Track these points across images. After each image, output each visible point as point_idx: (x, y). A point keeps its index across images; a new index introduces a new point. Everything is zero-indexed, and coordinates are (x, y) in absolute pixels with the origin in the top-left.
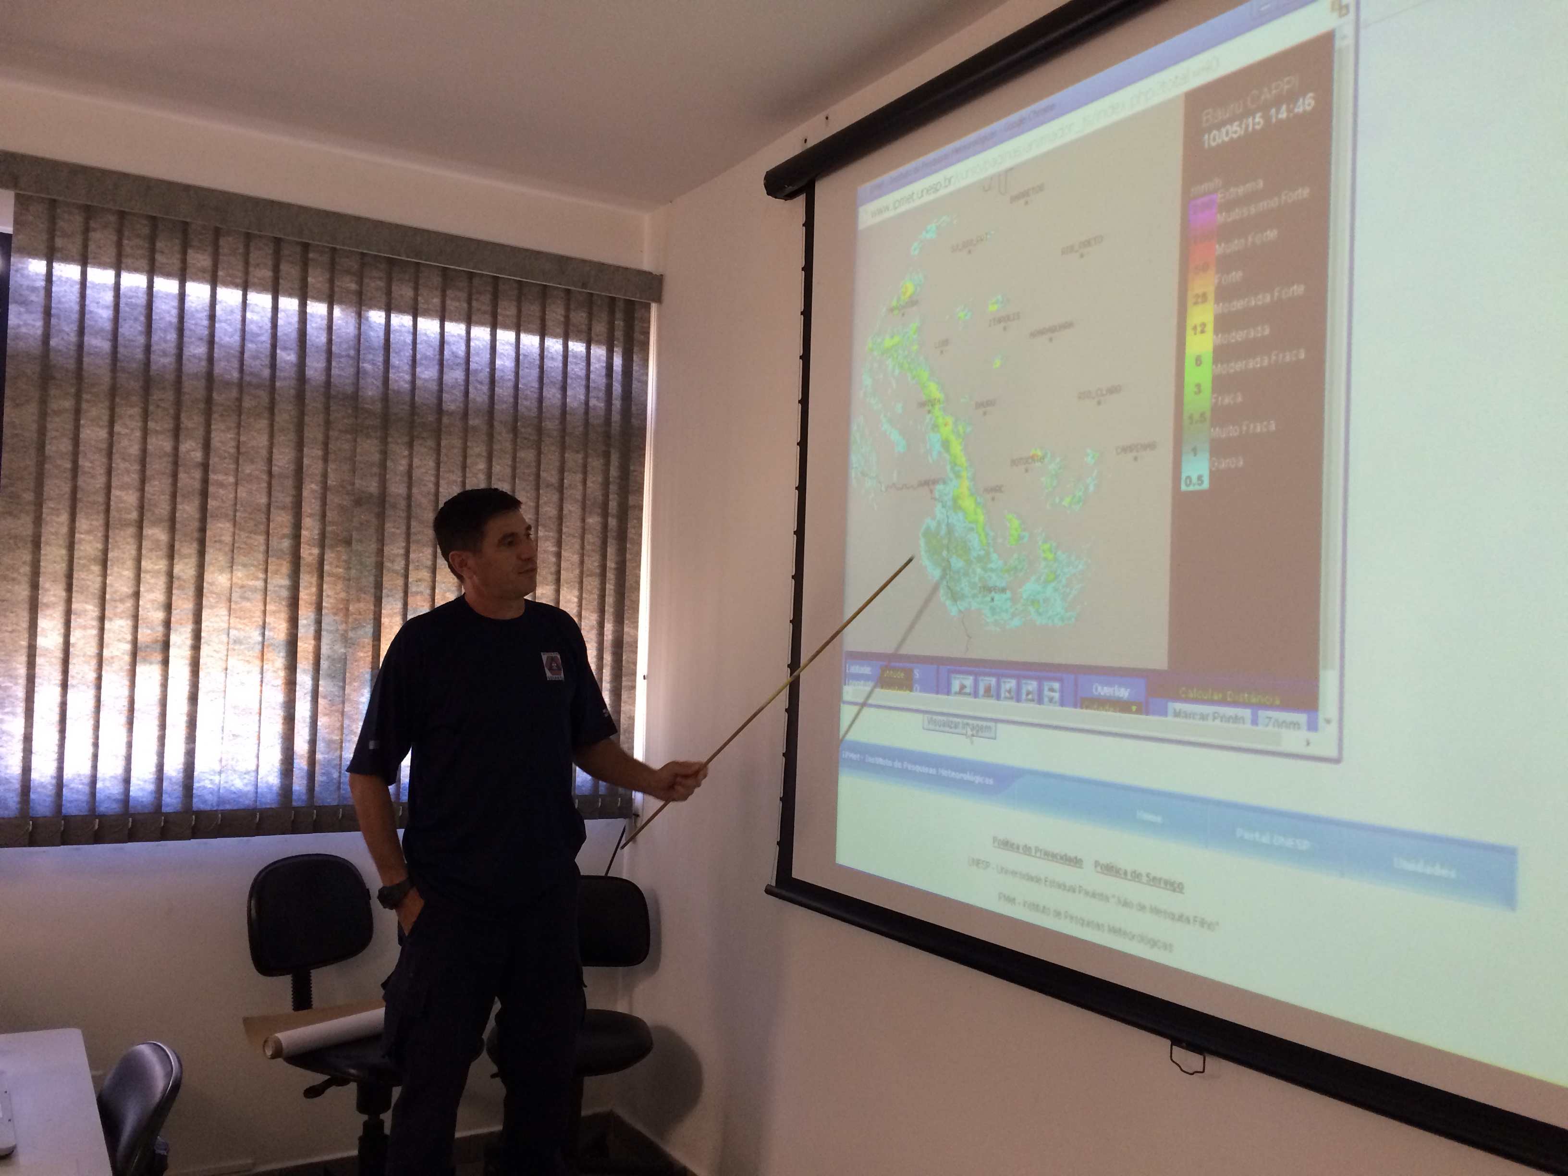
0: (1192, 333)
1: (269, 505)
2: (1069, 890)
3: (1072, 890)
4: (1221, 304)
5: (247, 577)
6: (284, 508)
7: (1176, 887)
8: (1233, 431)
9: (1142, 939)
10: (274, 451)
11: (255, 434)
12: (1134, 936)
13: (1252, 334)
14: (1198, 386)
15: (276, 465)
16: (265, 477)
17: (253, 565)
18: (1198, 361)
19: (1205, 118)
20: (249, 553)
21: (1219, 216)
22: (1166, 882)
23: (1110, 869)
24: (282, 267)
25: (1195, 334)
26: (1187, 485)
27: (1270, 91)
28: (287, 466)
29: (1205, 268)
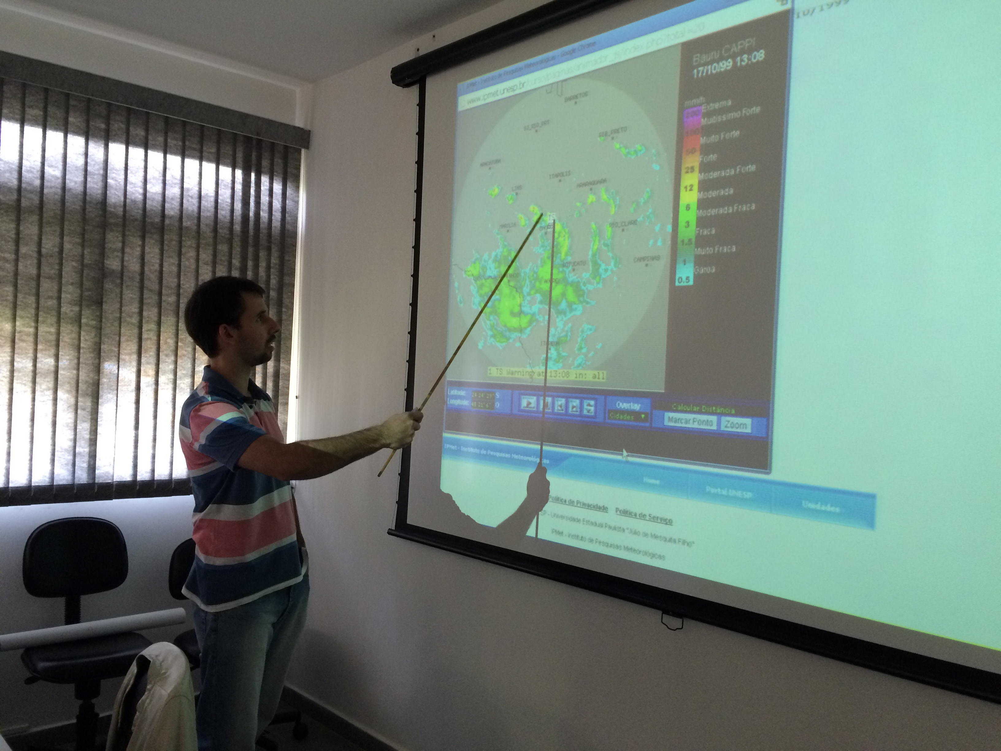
0: (684, 190)
1: (39, 276)
2: (599, 526)
3: (601, 526)
4: (703, 174)
5: (24, 325)
6: (49, 278)
7: (668, 522)
8: (709, 251)
9: (646, 553)
10: (43, 237)
11: (29, 226)
12: (640, 552)
13: (722, 193)
14: (688, 223)
15: (43, 247)
16: (35, 255)
17: (28, 317)
18: (688, 207)
19: (695, 59)
20: (25, 309)
21: (702, 120)
22: (661, 519)
23: (625, 513)
24: (49, 109)
25: (686, 191)
26: (679, 282)
27: (737, 46)
28: (52, 248)
29: (693, 151)
